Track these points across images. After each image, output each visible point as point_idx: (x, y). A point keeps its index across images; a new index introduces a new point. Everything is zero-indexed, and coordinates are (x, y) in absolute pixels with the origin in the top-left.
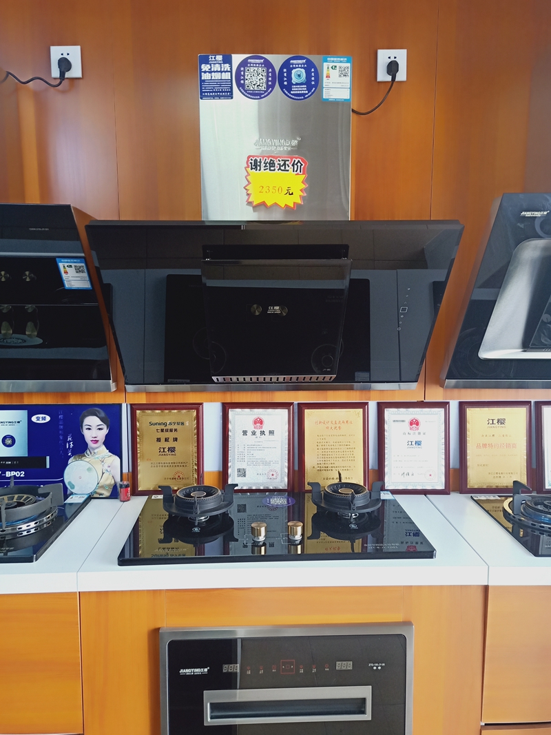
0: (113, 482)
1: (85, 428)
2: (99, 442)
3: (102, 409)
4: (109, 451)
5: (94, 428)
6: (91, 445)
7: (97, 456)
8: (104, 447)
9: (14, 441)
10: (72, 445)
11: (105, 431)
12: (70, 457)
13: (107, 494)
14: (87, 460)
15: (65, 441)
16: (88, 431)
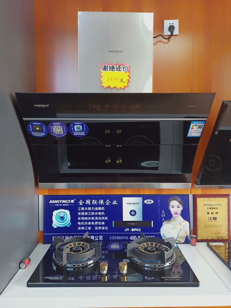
0: (186, 235)
1: (171, 206)
2: (178, 214)
3: (179, 197)
4: (184, 219)
5: (175, 207)
6: (174, 215)
7: (177, 221)
8: (180, 217)
9: (135, 213)
10: (164, 216)
11: (181, 208)
12: (163, 221)
13: (183, 241)
14: (172, 223)
15: (161, 213)
16: (172, 208)
